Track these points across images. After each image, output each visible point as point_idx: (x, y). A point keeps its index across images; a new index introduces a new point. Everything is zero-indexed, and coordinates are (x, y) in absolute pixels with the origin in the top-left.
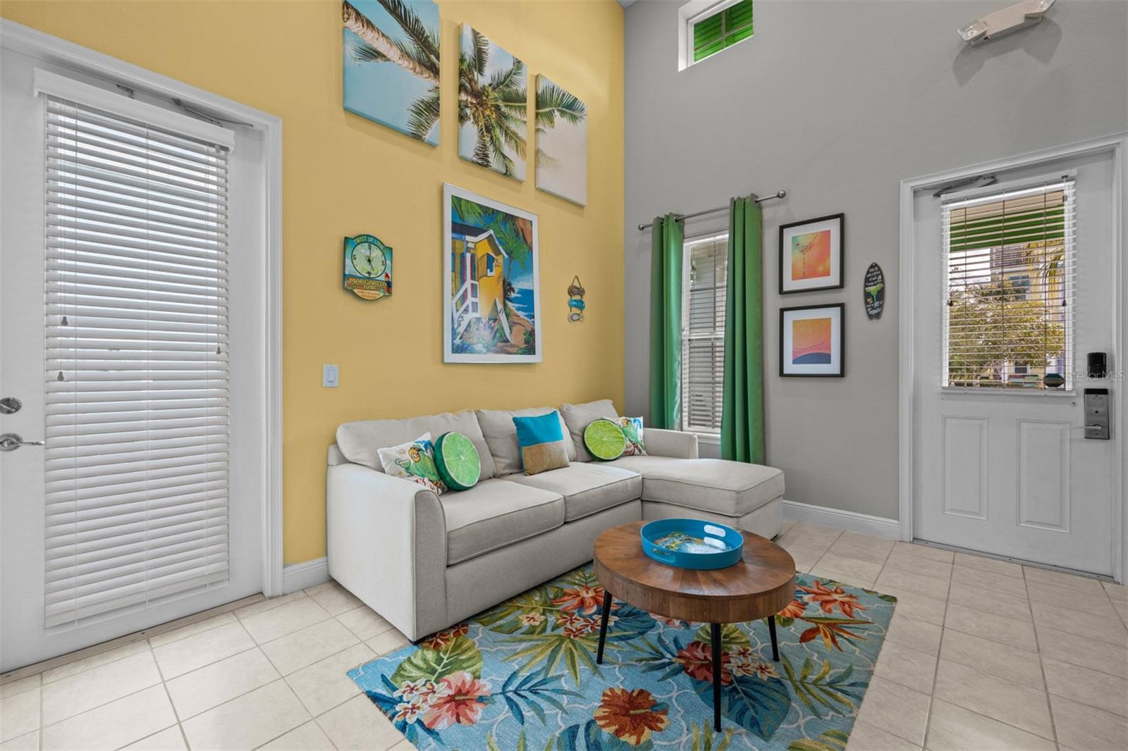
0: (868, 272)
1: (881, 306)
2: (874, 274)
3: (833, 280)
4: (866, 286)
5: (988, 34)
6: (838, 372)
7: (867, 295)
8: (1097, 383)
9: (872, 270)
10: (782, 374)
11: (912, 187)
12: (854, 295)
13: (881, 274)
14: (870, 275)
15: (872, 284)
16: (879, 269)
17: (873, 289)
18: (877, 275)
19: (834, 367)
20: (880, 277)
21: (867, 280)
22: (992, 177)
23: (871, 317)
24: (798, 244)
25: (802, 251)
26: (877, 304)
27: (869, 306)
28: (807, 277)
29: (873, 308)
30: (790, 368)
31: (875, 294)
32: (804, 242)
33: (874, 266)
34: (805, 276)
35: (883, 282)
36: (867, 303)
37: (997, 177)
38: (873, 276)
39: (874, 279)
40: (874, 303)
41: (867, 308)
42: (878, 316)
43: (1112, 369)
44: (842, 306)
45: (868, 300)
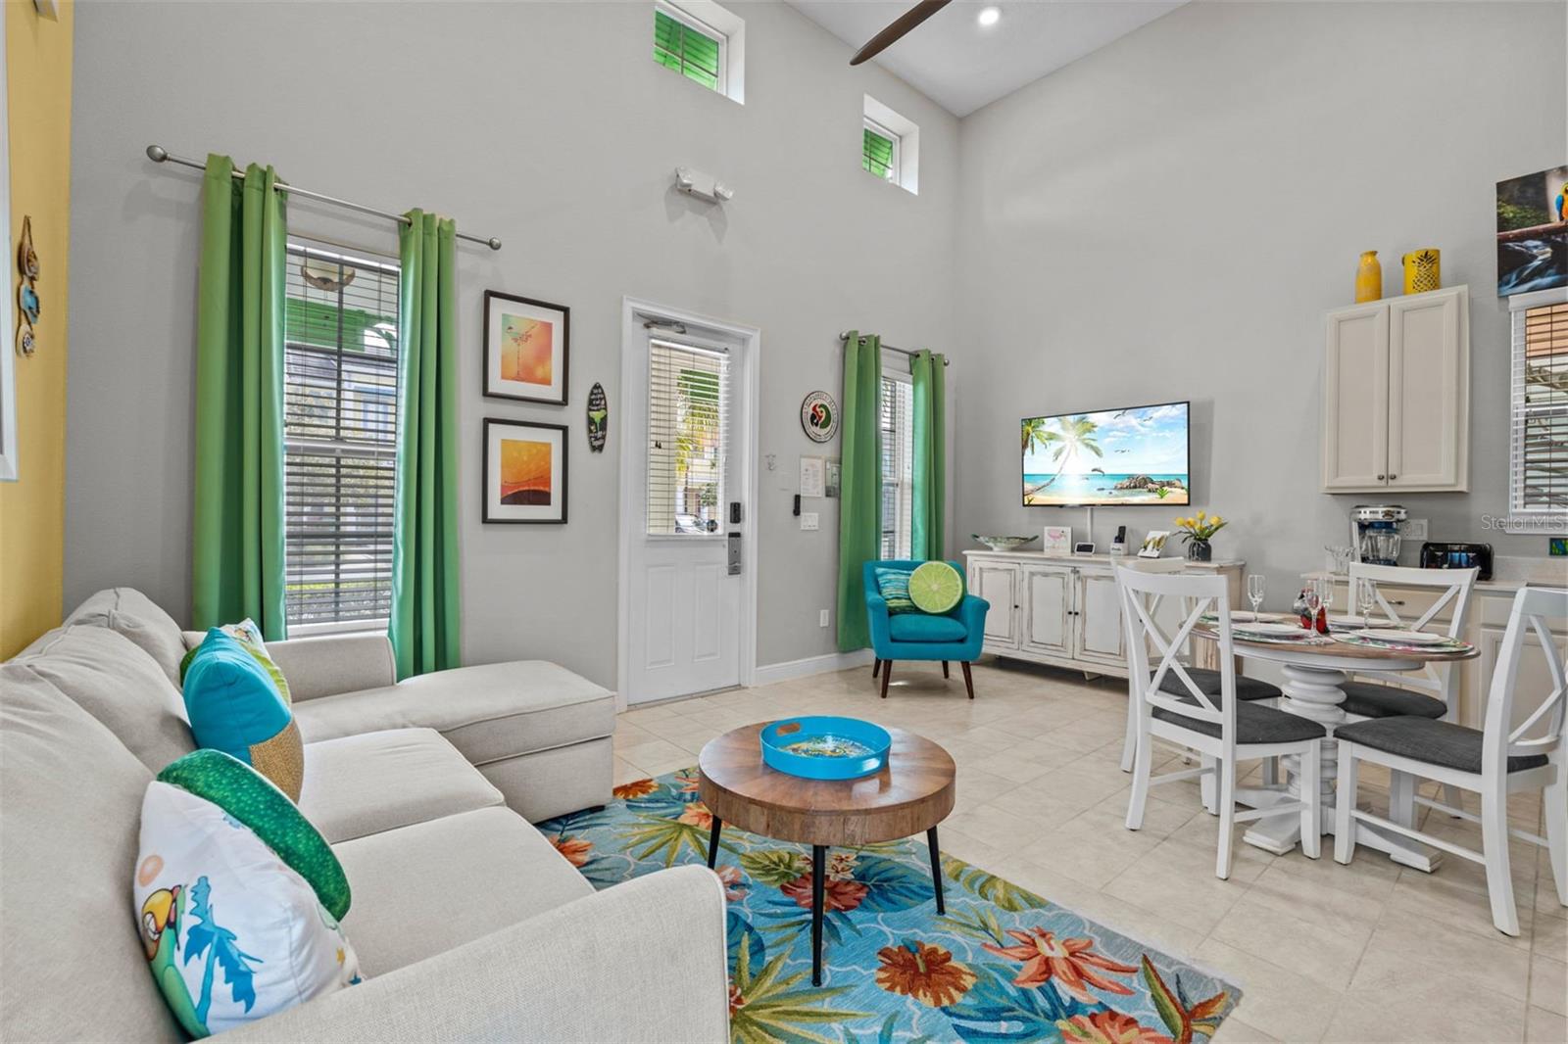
0: (592, 393)
1: (604, 437)
2: (597, 398)
3: (554, 392)
4: (590, 410)
5: (693, 188)
6: (559, 517)
7: (591, 421)
8: (735, 528)
9: (595, 391)
10: (485, 520)
11: (633, 308)
12: (576, 416)
13: (604, 398)
14: (593, 397)
15: (595, 408)
16: (603, 393)
17: (597, 416)
18: (601, 399)
19: (553, 511)
20: (603, 402)
21: (591, 402)
22: (683, 327)
23: (594, 449)
24: (510, 328)
25: (516, 340)
26: (600, 434)
27: (592, 435)
28: (523, 380)
29: (597, 439)
30: (497, 510)
31: (597, 420)
32: (520, 328)
33: (597, 387)
34: (518, 378)
35: (605, 409)
36: (590, 431)
37: (687, 329)
38: (597, 400)
39: (598, 402)
40: (597, 432)
41: (591, 437)
42: (600, 448)
43: (744, 518)
44: (565, 429)
45: (592, 428)
